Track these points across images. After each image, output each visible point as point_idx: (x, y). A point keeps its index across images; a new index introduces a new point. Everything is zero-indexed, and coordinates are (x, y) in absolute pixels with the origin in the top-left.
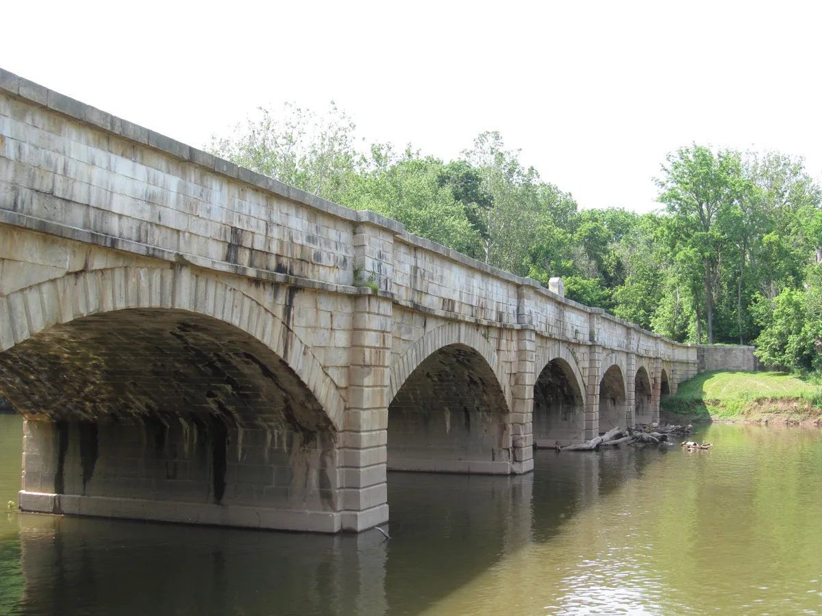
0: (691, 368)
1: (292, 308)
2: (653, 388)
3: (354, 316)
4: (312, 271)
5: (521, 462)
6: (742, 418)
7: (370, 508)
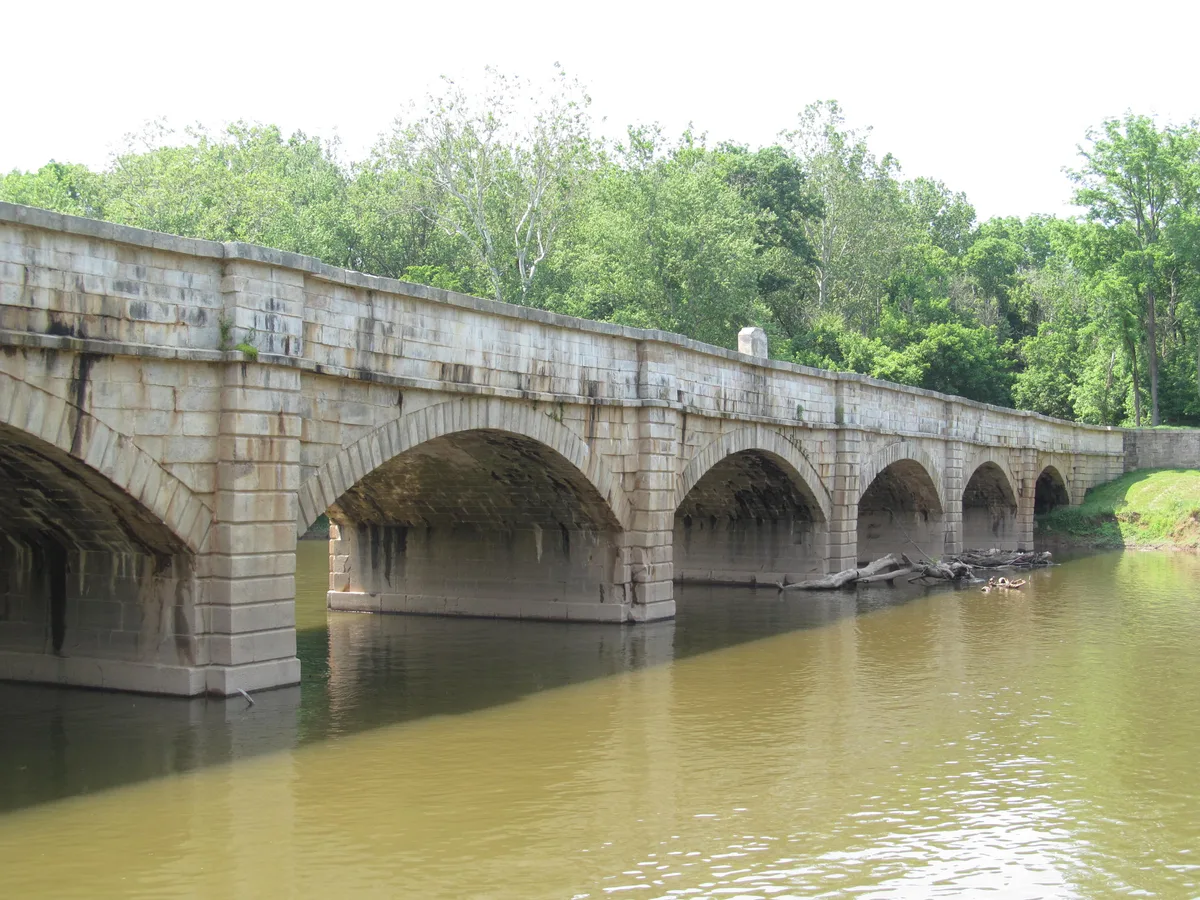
0: (1112, 465)
1: (88, 383)
2: (1021, 495)
3: (222, 391)
4: (129, 330)
5: (643, 604)
6: (1170, 542)
7: (253, 662)
